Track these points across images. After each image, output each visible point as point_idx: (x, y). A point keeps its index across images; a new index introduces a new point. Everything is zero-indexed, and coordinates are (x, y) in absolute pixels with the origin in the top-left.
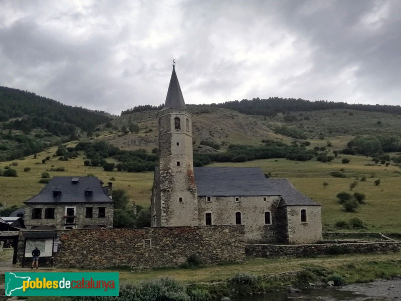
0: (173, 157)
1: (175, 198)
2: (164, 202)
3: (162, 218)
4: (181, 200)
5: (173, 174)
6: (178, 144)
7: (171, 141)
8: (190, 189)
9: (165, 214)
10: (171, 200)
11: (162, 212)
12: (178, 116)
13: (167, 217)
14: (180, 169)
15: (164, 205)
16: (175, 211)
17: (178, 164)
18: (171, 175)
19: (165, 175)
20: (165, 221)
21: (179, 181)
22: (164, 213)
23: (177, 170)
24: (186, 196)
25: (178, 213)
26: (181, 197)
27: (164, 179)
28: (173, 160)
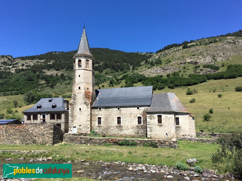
0: (77, 84)
1: (77, 109)
2: (70, 111)
3: (69, 120)
4: (80, 109)
5: (76, 94)
6: (79, 76)
7: (76, 75)
8: (85, 103)
9: (71, 118)
10: (74, 110)
11: (70, 116)
12: (80, 59)
13: (72, 120)
14: (80, 91)
15: (71, 113)
16: (77, 116)
17: (79, 88)
18: (75, 95)
20: (71, 122)
21: (79, 98)
22: (71, 117)
23: (78, 92)
24: (84, 107)
25: (78, 117)
26: (80, 108)
28: (76, 86)
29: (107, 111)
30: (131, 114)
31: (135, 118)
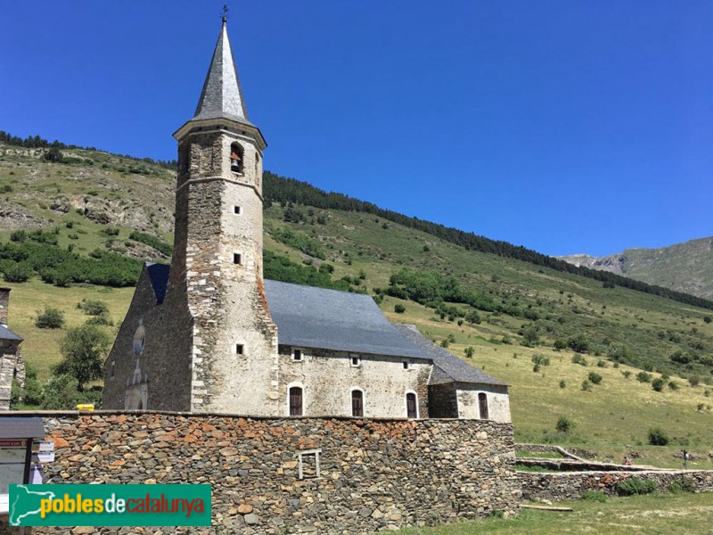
0: (226, 239)
1: (226, 345)
2: (199, 352)
3: (193, 391)
4: (240, 349)
5: (224, 283)
6: (237, 210)
7: (223, 199)
8: (261, 327)
9: (201, 383)
10: (217, 348)
11: (195, 376)
12: (240, 141)
13: (205, 392)
14: (240, 272)
15: (200, 361)
16: (227, 378)
17: (237, 259)
18: (220, 286)
19: (203, 282)
20: (201, 401)
21: (238, 302)
22: (199, 379)
23: (233, 275)
24: (254, 342)
25: (232, 383)
26: (241, 343)
27: (199, 293)
28: (226, 247)
29: (319, 367)
30: (390, 383)
31: (399, 397)
